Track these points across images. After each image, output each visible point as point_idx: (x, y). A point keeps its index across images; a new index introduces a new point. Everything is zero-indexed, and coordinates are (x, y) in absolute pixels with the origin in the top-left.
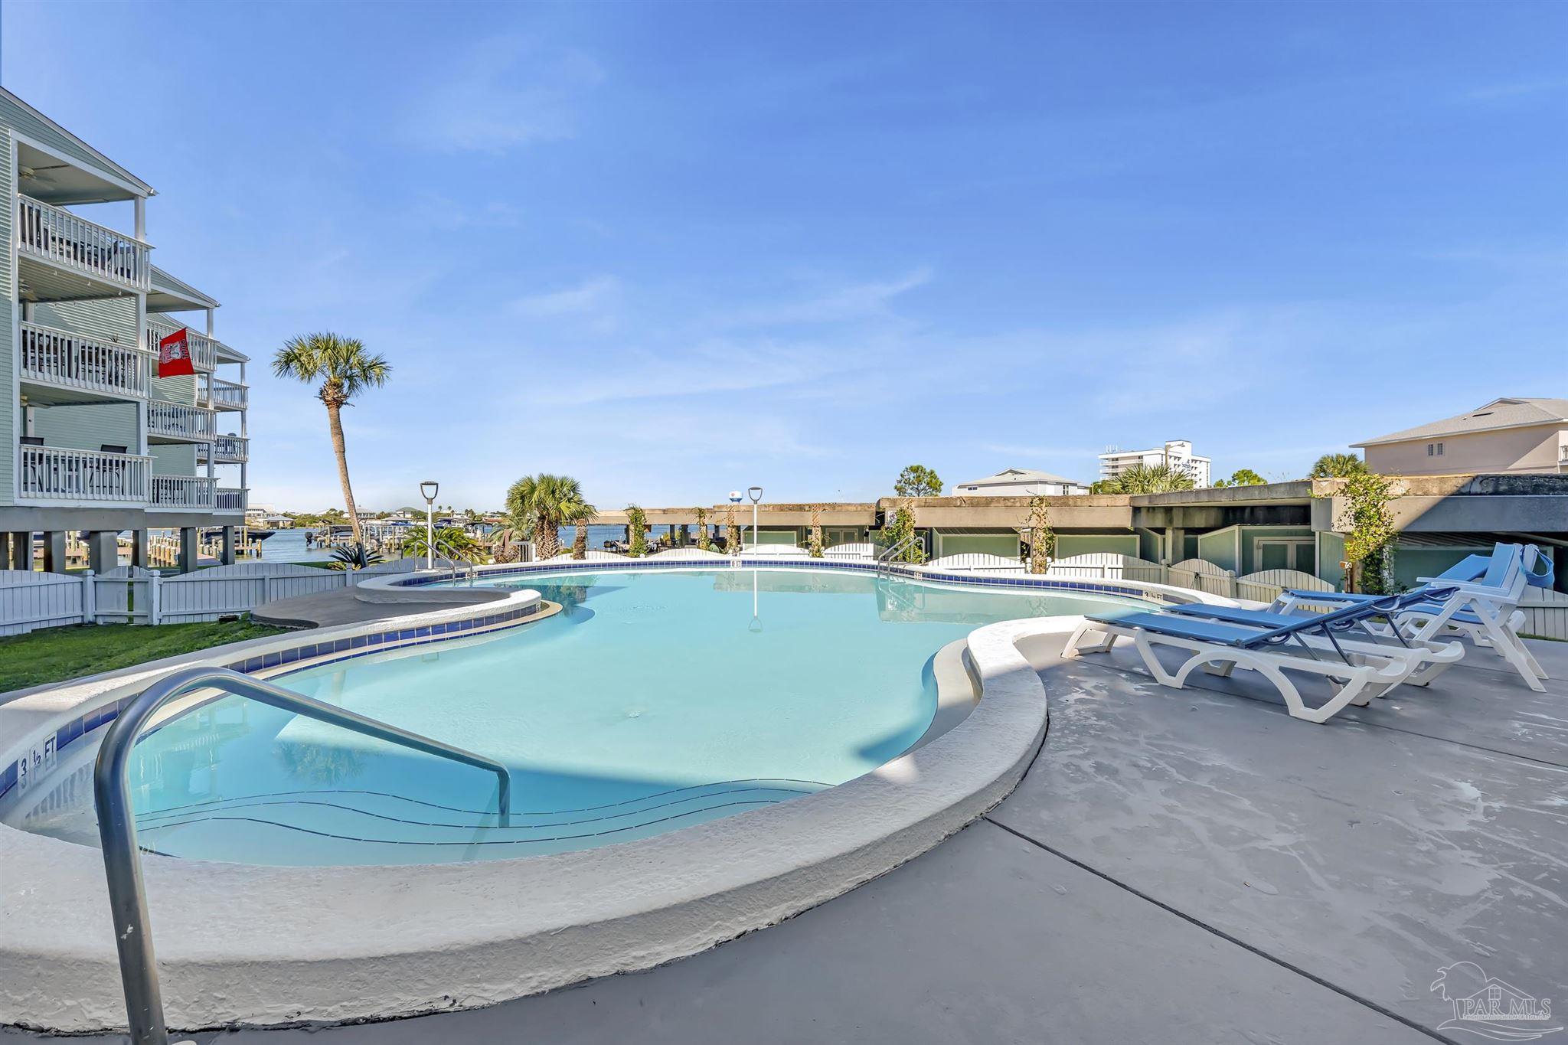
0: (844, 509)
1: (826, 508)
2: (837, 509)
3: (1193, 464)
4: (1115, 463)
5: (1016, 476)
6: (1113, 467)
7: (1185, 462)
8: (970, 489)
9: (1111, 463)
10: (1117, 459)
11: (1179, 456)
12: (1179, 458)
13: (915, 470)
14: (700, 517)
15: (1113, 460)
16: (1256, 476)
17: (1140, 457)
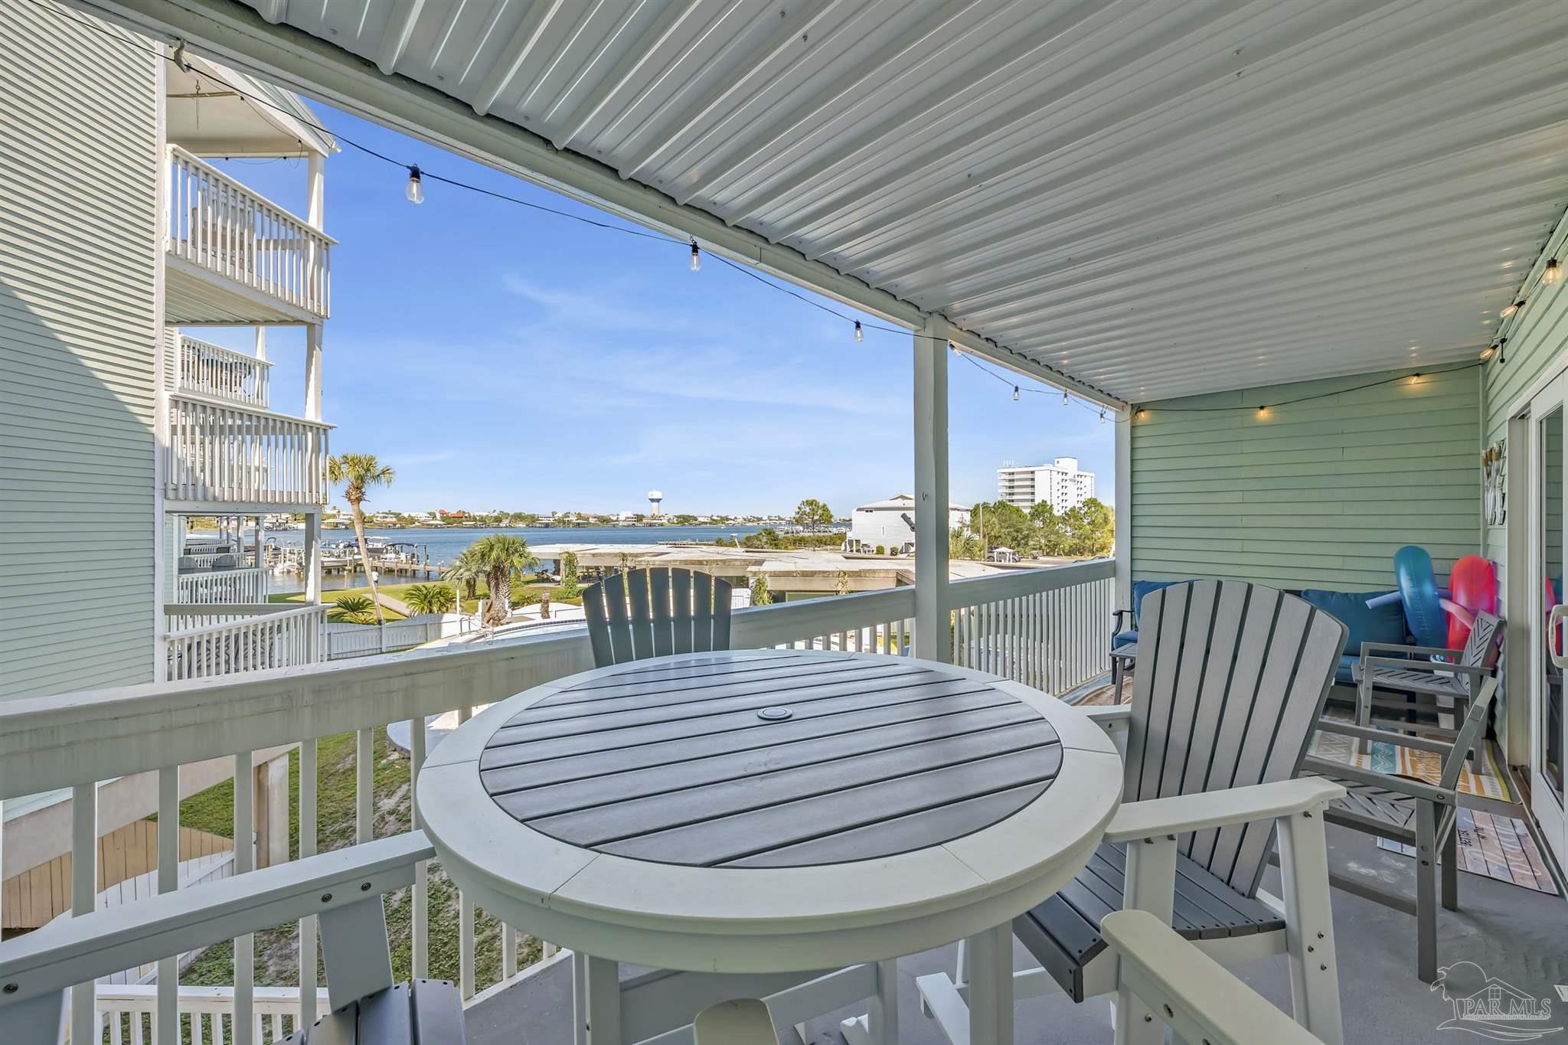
0: (732, 563)
1: (720, 563)
2: (727, 563)
3: (1079, 479)
4: (1011, 477)
5: (906, 501)
6: (1010, 480)
7: (1072, 477)
8: (867, 511)
9: (1007, 477)
10: (1013, 473)
11: (1066, 472)
12: (1066, 474)
13: (810, 503)
14: (623, 560)
15: (1010, 474)
16: (1100, 503)
17: (1033, 472)
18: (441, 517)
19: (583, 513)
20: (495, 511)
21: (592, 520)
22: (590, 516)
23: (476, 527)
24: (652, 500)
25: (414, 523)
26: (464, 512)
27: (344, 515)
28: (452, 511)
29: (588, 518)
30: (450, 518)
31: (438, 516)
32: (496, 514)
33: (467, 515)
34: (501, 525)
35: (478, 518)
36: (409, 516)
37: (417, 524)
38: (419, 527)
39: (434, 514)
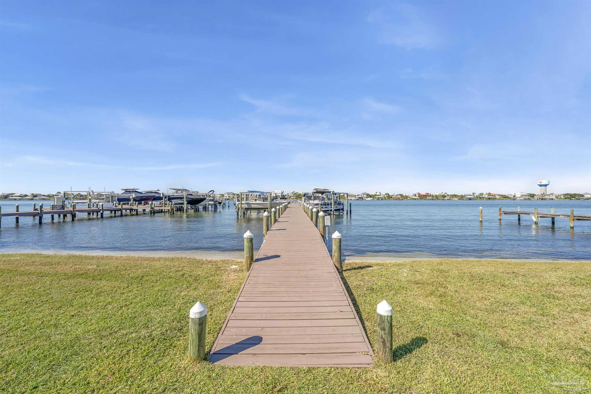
18: (418, 196)
21: (497, 197)
23: (433, 200)
24: (540, 186)
25: (407, 198)
26: (428, 193)
27: (382, 195)
28: (423, 193)
30: (422, 196)
31: (417, 195)
32: (443, 194)
33: (429, 195)
34: (445, 199)
35: (434, 196)
36: (406, 195)
38: (409, 199)
39: (415, 194)
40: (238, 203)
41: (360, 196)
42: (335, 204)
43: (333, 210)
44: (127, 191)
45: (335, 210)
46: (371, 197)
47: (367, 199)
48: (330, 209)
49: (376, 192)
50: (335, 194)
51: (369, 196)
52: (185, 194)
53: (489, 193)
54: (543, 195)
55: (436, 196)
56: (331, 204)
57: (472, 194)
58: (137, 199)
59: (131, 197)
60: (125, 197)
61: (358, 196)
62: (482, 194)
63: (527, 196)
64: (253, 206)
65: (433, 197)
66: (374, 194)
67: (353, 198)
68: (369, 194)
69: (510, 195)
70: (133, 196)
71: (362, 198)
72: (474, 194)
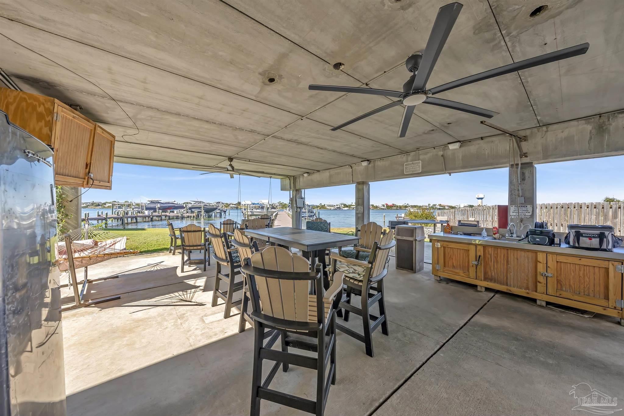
18: (386, 206)
19: (442, 204)
20: (405, 204)
22: (446, 206)
23: (397, 209)
24: (478, 199)
28: (390, 204)
29: (445, 207)
30: (389, 206)
31: (385, 206)
32: (405, 205)
33: (395, 205)
34: (407, 209)
36: (376, 206)
37: (378, 208)
38: (378, 209)
39: (384, 205)
40: (245, 211)
41: (339, 206)
42: (308, 212)
43: (307, 216)
44: (152, 202)
45: (309, 216)
46: (347, 207)
47: (344, 209)
48: (305, 215)
49: (352, 203)
50: (309, 206)
51: (345, 206)
52: (202, 205)
53: (440, 204)
54: (479, 206)
55: (400, 206)
56: (306, 212)
57: (428, 205)
58: (161, 209)
59: (157, 207)
60: (151, 207)
61: (337, 206)
62: (435, 205)
63: (467, 207)
64: (255, 213)
65: (398, 207)
66: (350, 204)
67: (332, 208)
68: (346, 204)
69: (457, 206)
70: (159, 206)
71: (340, 208)
72: (429, 205)
